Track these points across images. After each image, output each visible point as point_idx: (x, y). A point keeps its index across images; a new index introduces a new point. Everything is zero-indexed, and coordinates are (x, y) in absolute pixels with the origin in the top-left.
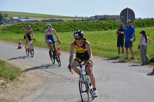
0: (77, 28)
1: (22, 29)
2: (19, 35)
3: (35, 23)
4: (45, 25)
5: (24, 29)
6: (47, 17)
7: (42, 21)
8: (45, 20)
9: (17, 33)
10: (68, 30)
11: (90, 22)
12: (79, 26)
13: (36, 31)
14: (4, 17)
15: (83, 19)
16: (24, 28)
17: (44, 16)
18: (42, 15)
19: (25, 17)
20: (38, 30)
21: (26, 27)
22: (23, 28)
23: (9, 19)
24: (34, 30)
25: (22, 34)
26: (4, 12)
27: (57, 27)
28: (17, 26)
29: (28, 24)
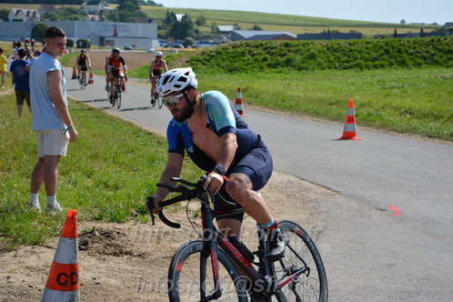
0: (406, 56)
1: (244, 61)
2: (235, 76)
3: (281, 41)
4: (308, 47)
5: (249, 59)
6: (315, 26)
7: (300, 37)
8: (309, 32)
9: (230, 71)
10: (377, 63)
11: (445, 39)
12: (411, 51)
13: (283, 67)
14: (195, 27)
15: (425, 31)
16: (250, 57)
17: (307, 22)
18: (301, 18)
19: (252, 26)
20: (288, 63)
21: (254, 54)
22: (245, 58)
23: (209, 30)
24: (278, 64)
25: (243, 74)
26: (195, 10)
27: (345, 54)
28: (231, 50)
29: (261, 45)
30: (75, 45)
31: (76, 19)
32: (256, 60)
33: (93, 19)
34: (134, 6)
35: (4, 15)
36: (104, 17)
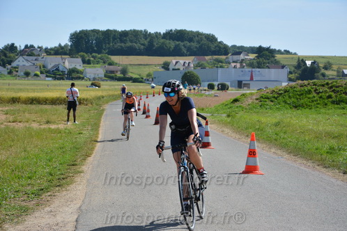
1: (309, 98)
2: (299, 112)
5: (314, 97)
9: (296, 107)
16: (315, 95)
21: (320, 92)
22: (311, 96)
24: (342, 101)
25: (307, 110)
28: (299, 89)
29: (327, 84)
30: (216, 88)
31: (221, 67)
32: (321, 97)
33: (235, 67)
34: (270, 55)
35: (166, 66)
36: (244, 64)
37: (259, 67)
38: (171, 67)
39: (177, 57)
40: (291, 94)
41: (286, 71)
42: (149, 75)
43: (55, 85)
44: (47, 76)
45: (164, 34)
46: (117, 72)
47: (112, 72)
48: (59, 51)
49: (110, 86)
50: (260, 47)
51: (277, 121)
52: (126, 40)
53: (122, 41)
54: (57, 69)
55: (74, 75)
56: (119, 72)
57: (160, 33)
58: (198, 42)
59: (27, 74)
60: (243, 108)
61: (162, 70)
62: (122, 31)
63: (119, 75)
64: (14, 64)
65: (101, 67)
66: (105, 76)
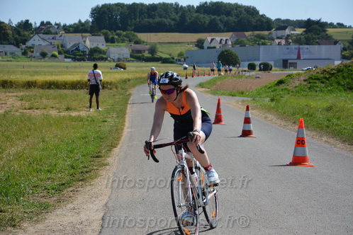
9: (351, 89)
30: (258, 68)
31: (264, 44)
33: (279, 44)
35: (200, 44)
36: (290, 41)
37: (307, 44)
38: (206, 45)
39: (213, 34)
40: (345, 74)
41: (339, 47)
42: (181, 55)
43: (75, 67)
44: (66, 57)
45: (197, 7)
46: (144, 51)
47: (139, 52)
48: (79, 28)
49: (137, 67)
50: (309, 20)
51: (329, 105)
52: (154, 15)
53: (149, 16)
54: (78, 49)
55: (96, 55)
56: (147, 52)
57: (193, 6)
58: (237, 16)
59: (44, 55)
60: (289, 91)
61: (196, 48)
62: (150, 5)
63: (147, 54)
64: (29, 44)
65: (126, 46)
66: (131, 56)
